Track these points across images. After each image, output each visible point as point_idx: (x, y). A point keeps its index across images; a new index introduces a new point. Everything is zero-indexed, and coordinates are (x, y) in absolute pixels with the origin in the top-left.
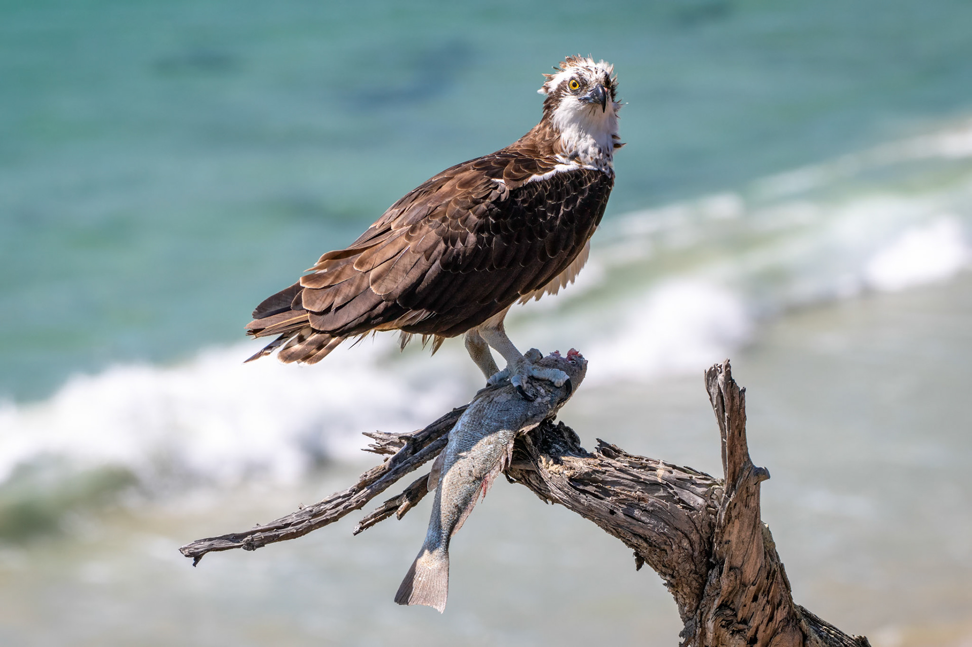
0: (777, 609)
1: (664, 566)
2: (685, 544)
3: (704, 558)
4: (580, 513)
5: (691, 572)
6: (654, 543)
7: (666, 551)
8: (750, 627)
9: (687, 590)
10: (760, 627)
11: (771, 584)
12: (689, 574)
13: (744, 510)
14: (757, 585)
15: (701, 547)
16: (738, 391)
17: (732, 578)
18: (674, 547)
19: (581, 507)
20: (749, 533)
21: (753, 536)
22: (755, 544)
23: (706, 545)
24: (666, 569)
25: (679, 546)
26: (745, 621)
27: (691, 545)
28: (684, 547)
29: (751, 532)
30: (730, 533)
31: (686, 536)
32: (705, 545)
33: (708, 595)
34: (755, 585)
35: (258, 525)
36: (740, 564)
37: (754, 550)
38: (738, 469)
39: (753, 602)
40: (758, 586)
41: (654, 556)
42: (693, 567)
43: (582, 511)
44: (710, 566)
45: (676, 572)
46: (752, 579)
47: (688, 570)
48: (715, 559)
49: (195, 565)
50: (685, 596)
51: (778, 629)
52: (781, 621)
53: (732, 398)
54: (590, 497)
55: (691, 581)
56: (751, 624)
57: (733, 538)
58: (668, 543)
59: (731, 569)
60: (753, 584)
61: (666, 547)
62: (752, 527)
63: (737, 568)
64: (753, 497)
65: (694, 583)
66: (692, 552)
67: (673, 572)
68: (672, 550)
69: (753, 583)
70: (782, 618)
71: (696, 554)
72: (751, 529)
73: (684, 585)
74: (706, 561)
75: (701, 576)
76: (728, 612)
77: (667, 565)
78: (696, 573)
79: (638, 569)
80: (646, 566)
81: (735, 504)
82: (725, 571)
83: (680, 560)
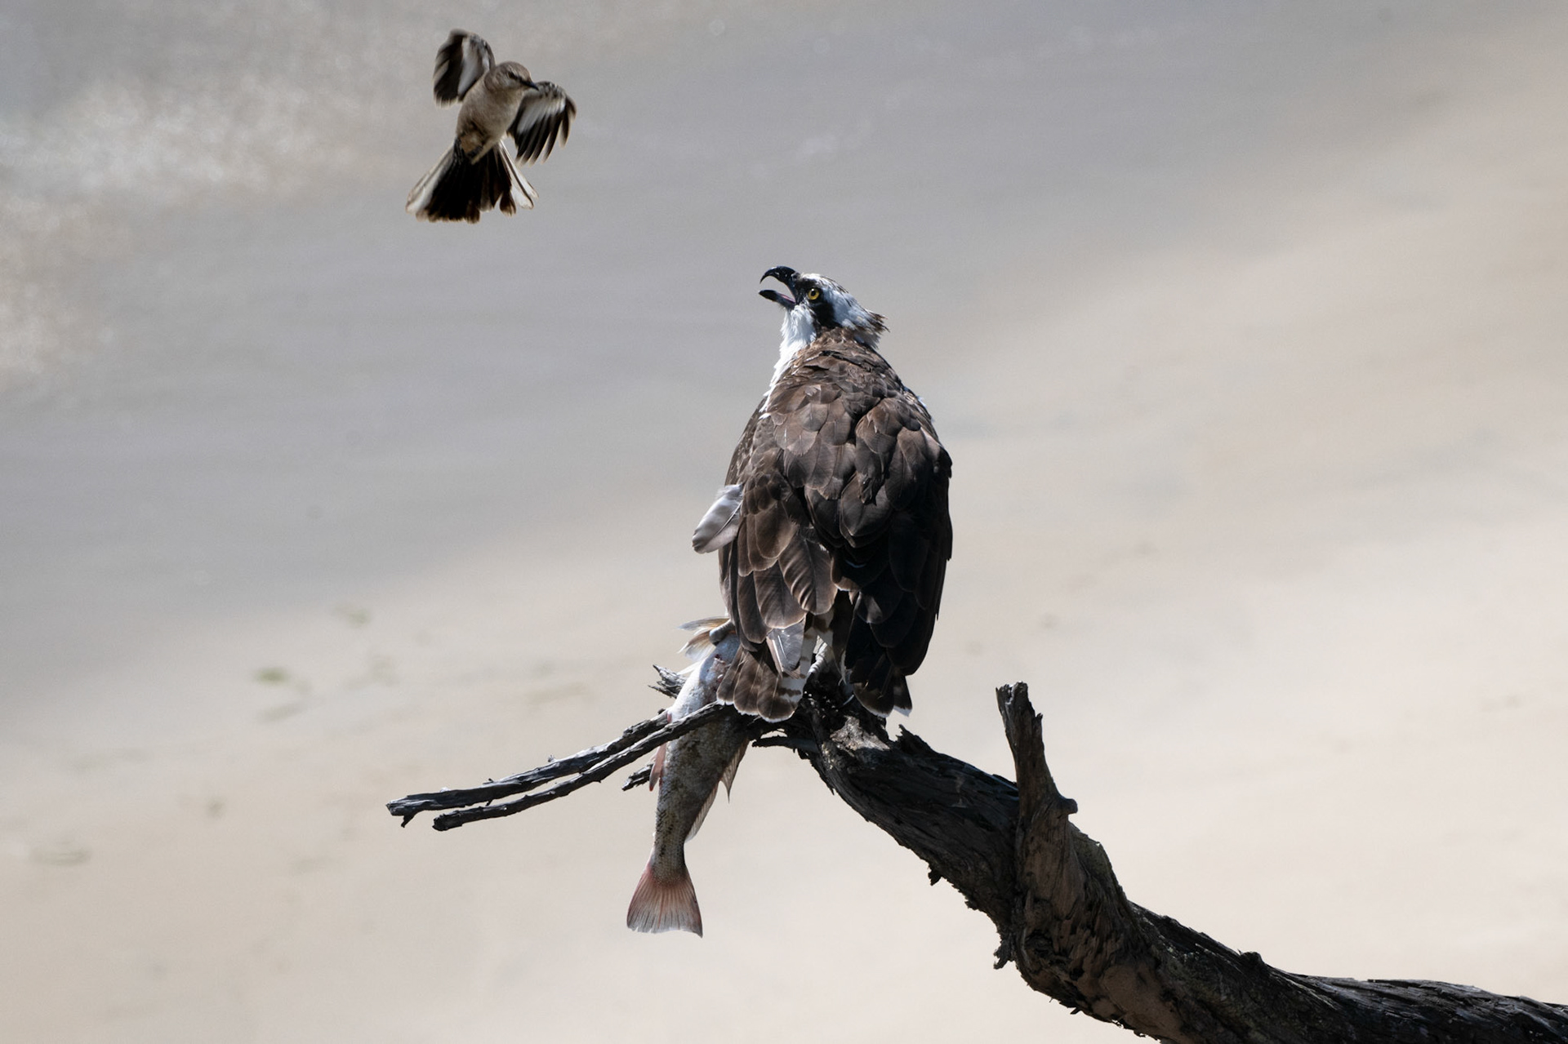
0: (1107, 941)
2: (984, 866)
3: (1007, 883)
5: (992, 897)
6: (946, 862)
8: (1071, 960)
10: (1085, 960)
11: (1096, 916)
13: (1045, 844)
14: (1074, 918)
15: (1004, 871)
16: (1030, 720)
17: (1040, 909)
18: (969, 868)
20: (1055, 867)
22: (1064, 878)
26: (1065, 952)
27: (991, 869)
29: (1057, 867)
30: (1032, 866)
32: (1007, 869)
33: (1015, 923)
34: (1071, 918)
35: (490, 780)
36: (1048, 896)
37: (1065, 884)
38: (1033, 802)
39: (1071, 934)
41: (950, 873)
42: (996, 892)
46: (1065, 913)
47: (990, 893)
49: (403, 825)
51: (1109, 961)
52: (1112, 953)
53: (1023, 727)
56: (1071, 956)
57: (1037, 870)
58: (962, 863)
59: (1036, 900)
60: (1068, 918)
62: (1058, 861)
63: (1045, 900)
64: (1056, 832)
66: (992, 875)
69: (1067, 916)
70: (1114, 951)
71: (997, 879)
72: (1058, 863)
74: (1009, 887)
76: (1042, 942)
79: (932, 884)
80: (943, 881)
81: (1032, 838)
82: (1028, 903)
83: (978, 883)
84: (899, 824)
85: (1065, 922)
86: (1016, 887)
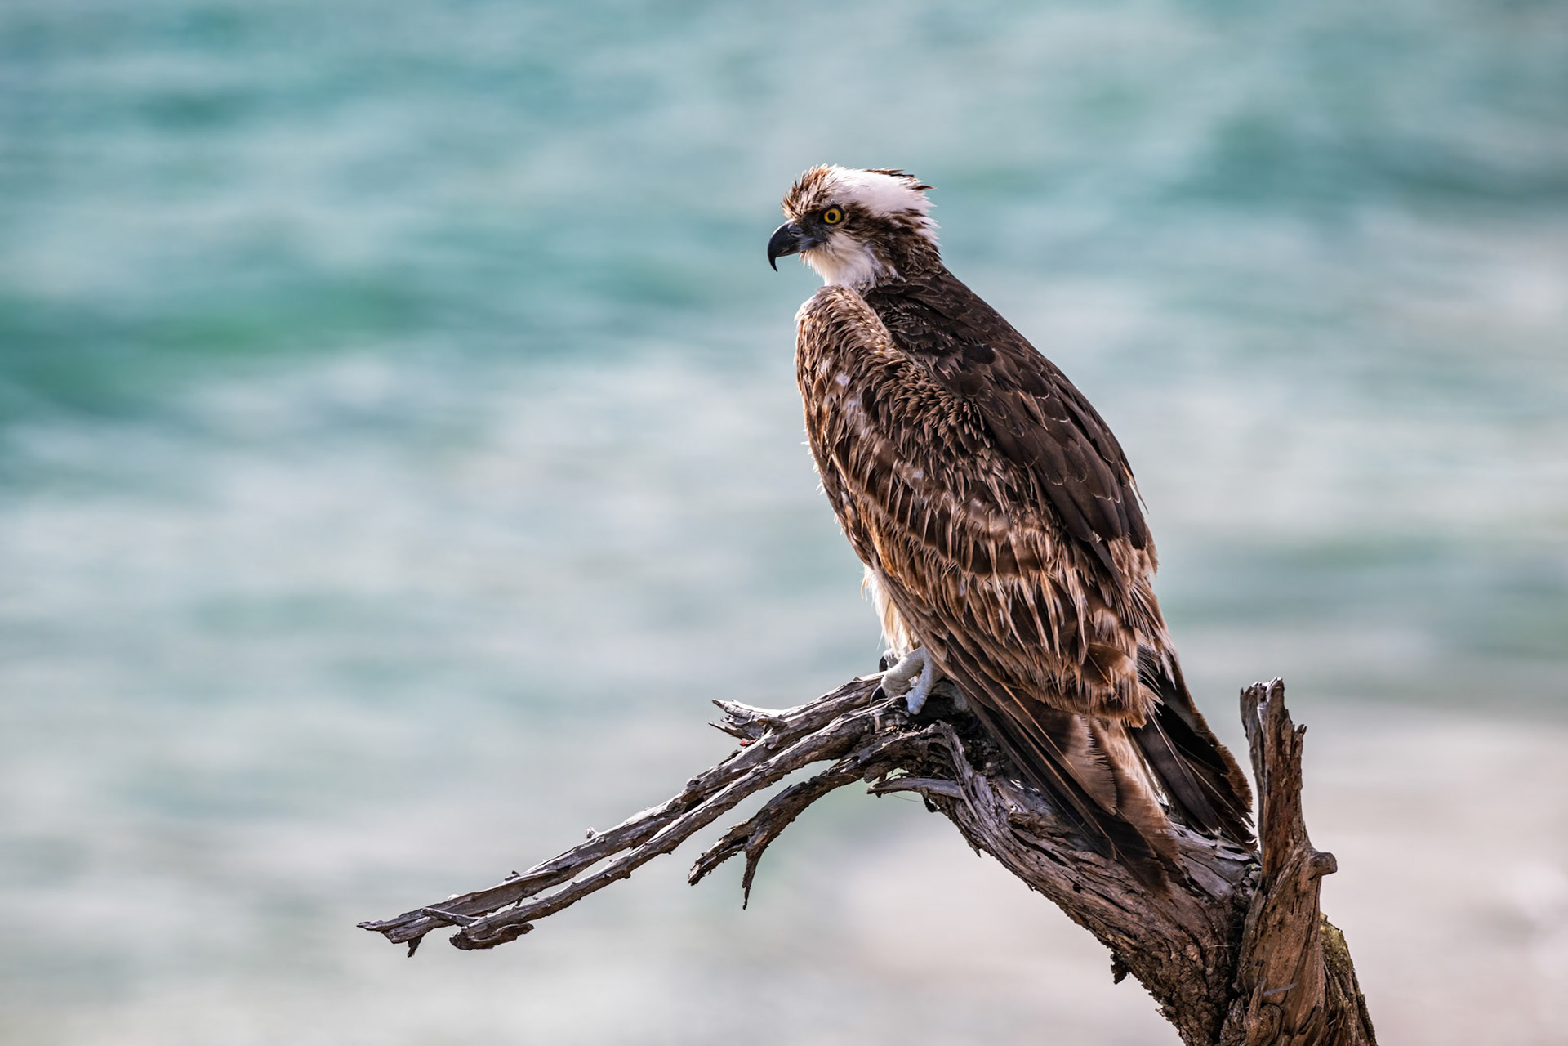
1: (1157, 983)
2: (1192, 952)
3: (1224, 978)
4: (1025, 880)
5: (1199, 998)
6: (1143, 945)
7: (1160, 960)
9: (1194, 1024)
12: (1197, 1001)
13: (1290, 917)
14: (1307, 1033)
15: (1220, 960)
16: (1290, 732)
17: (1266, 1018)
18: (1173, 955)
19: (1028, 872)
21: (1302, 959)
23: (1228, 958)
24: (1160, 988)
25: (1181, 955)
27: (1202, 957)
28: (1190, 958)
30: (1264, 951)
31: (1196, 942)
32: (1226, 957)
34: (1304, 1033)
38: (1281, 853)
40: (1310, 1034)
41: (1142, 965)
42: (1205, 991)
43: (1029, 879)
44: (1233, 995)
45: (1176, 995)
46: (1299, 1025)
47: (1195, 994)
48: (1240, 985)
49: (410, 954)
50: (1191, 1033)
53: (1280, 742)
54: (1044, 858)
55: (1200, 1013)
57: (1271, 960)
58: (1165, 948)
59: (1263, 1004)
60: (1301, 1031)
61: (1161, 955)
62: (1302, 945)
63: (1275, 1005)
64: (1306, 898)
65: (1204, 1015)
66: (1202, 967)
67: (1172, 995)
68: (1171, 960)
69: (1301, 1029)
71: (1210, 970)
73: (1189, 1016)
74: (1226, 984)
75: (1218, 1005)
77: (1161, 982)
78: (1208, 999)
79: (1116, 982)
80: (1130, 978)
81: (1274, 908)
82: (1253, 1007)
83: (1183, 978)
84: (1079, 892)
85: (1297, 1037)
86: (1234, 986)
